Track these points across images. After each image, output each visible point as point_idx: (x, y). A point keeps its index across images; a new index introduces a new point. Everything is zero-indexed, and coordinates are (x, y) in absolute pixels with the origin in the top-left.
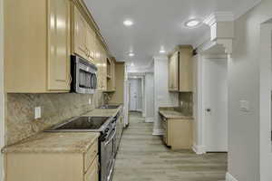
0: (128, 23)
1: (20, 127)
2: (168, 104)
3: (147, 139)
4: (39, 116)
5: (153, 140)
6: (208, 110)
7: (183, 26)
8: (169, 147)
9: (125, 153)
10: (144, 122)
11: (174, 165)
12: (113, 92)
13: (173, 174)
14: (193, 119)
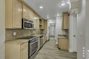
0: (41, 7)
1: (9, 37)
2: (62, 34)
3: (53, 45)
4: (15, 35)
5: (55, 46)
6: (74, 36)
7: (60, 6)
8: (59, 48)
9: (44, 48)
10: (55, 40)
11: (59, 54)
12: (44, 29)
13: (57, 57)
14: (69, 39)
